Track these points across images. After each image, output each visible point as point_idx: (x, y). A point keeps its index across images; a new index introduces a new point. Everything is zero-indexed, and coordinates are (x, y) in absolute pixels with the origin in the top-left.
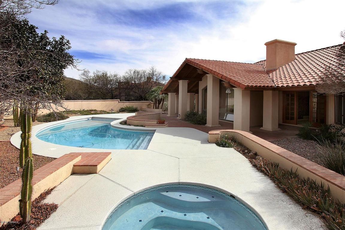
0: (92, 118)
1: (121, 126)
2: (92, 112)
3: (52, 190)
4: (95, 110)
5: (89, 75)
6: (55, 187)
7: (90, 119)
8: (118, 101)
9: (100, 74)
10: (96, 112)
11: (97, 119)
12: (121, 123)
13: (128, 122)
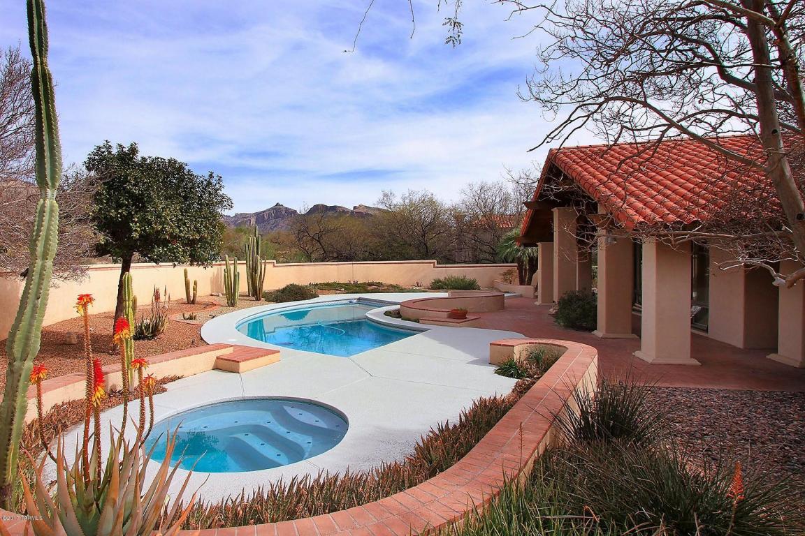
0: (359, 299)
1: (383, 319)
2: (370, 288)
3: (179, 378)
4: (379, 284)
5: (395, 202)
6: (182, 377)
7: (355, 301)
8: (434, 263)
9: (416, 198)
10: (377, 287)
11: (368, 303)
12: (387, 314)
13: (405, 312)
